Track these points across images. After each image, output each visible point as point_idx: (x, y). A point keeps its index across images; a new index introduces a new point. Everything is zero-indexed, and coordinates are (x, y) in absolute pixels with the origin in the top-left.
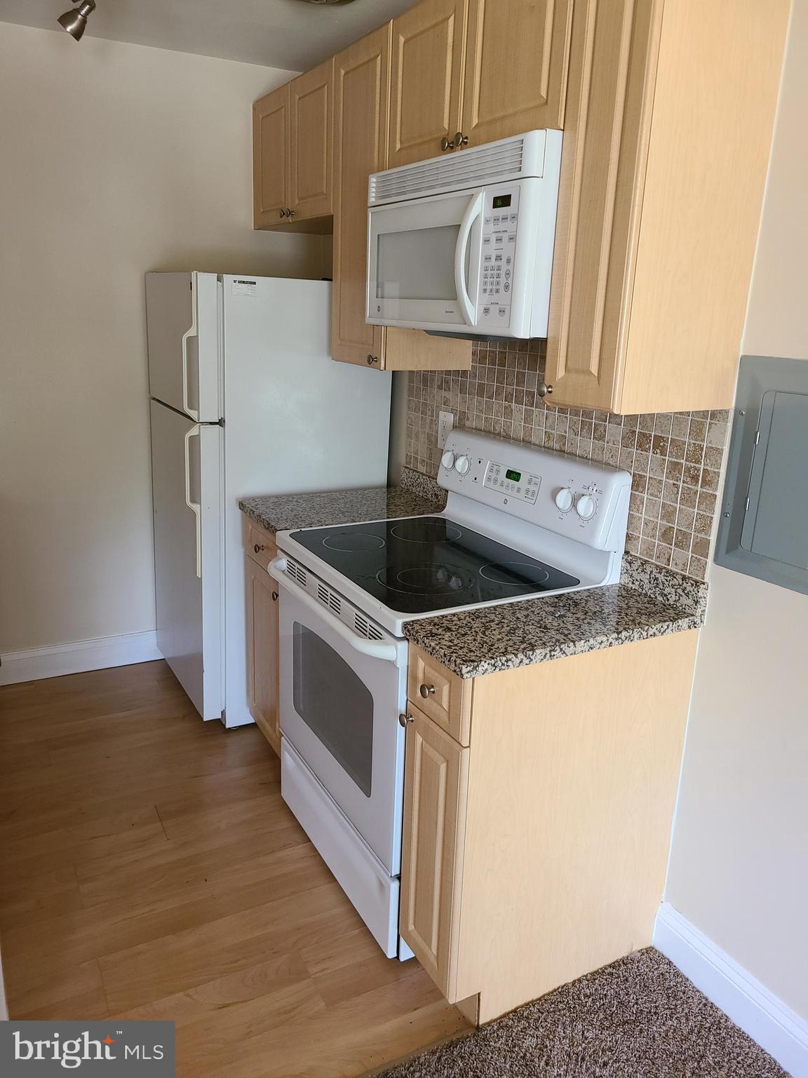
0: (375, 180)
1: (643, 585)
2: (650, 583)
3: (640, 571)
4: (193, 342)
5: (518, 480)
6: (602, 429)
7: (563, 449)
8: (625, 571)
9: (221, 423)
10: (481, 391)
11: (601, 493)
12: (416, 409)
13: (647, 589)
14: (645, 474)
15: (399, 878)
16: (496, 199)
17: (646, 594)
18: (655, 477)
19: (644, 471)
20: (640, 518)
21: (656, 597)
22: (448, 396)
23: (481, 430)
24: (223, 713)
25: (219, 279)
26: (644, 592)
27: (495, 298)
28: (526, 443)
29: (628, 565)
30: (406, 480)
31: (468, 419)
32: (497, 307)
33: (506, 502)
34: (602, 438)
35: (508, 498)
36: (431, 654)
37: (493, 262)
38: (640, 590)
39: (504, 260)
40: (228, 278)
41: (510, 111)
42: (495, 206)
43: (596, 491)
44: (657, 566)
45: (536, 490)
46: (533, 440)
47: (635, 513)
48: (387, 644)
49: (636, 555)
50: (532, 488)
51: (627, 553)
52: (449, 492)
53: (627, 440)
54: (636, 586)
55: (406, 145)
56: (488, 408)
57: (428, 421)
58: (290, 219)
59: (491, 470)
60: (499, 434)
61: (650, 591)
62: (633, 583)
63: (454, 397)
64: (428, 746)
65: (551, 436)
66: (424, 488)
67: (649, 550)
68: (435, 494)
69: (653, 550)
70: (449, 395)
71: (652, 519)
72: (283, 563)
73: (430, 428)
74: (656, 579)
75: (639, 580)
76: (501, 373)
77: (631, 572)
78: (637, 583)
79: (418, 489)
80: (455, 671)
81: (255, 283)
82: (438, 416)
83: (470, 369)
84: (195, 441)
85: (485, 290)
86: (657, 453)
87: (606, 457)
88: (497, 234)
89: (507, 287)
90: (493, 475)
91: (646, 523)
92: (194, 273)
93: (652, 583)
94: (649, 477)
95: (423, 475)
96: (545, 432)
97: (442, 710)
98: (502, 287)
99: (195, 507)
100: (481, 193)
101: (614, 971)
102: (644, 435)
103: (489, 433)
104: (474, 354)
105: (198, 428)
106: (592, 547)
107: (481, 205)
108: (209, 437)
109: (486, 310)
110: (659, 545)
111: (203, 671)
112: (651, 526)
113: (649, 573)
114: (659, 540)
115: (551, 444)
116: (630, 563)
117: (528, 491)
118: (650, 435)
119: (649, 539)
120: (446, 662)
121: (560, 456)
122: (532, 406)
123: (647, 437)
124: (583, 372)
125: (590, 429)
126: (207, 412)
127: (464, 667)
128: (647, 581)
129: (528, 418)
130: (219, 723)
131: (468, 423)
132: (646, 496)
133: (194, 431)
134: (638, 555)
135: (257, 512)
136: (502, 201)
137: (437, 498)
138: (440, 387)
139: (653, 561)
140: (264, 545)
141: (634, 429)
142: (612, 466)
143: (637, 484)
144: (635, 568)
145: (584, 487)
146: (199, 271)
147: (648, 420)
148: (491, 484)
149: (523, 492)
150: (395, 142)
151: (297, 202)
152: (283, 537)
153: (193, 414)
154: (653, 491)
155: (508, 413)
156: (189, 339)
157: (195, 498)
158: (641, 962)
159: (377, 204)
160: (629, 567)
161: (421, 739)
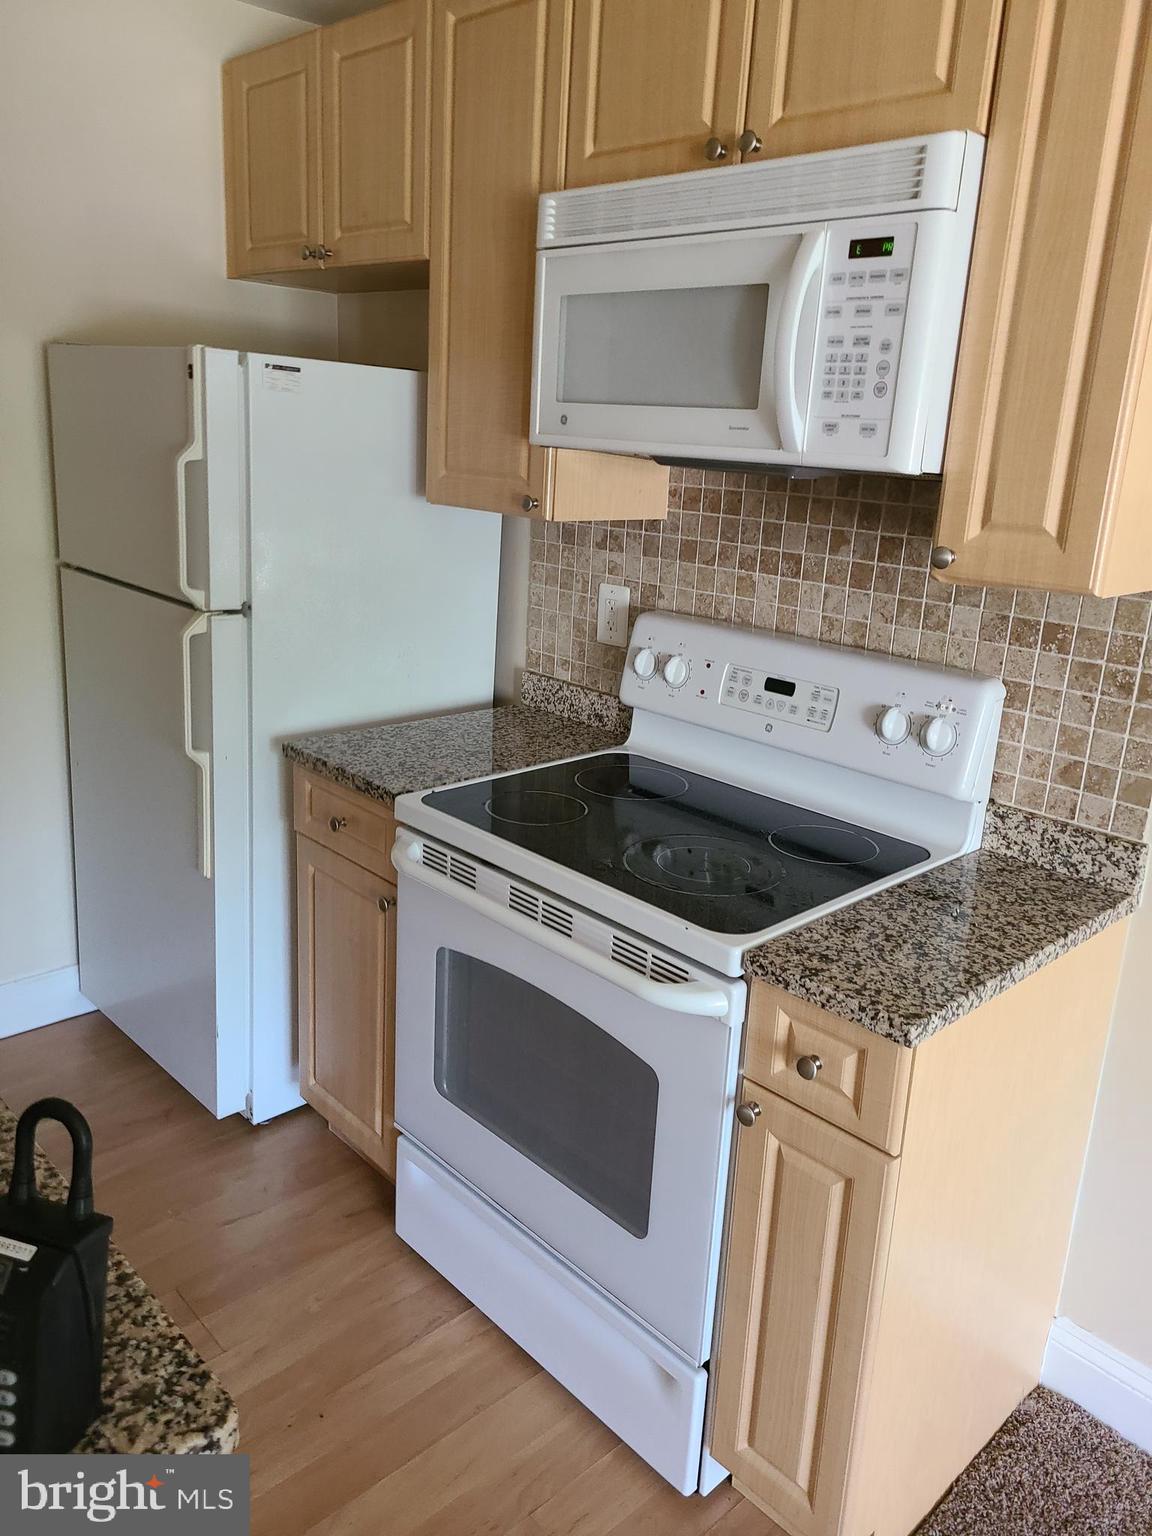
0: (553, 203)
1: (1028, 851)
2: (1042, 846)
3: (1022, 828)
4: (198, 470)
5: (791, 694)
6: (942, 613)
7: (861, 643)
8: (993, 829)
9: (246, 610)
10: (688, 552)
11: (963, 712)
12: (550, 579)
13: (1035, 857)
14: (1026, 682)
15: (706, 1366)
16: (854, 244)
17: (1035, 865)
18: (1046, 686)
19: (1025, 677)
20: (1015, 749)
21: (1054, 869)
22: (619, 561)
23: (691, 615)
24: (249, 1100)
25: (242, 361)
26: (1030, 860)
27: (852, 406)
28: (784, 633)
29: (998, 820)
30: (532, 693)
31: (661, 596)
32: (858, 423)
33: (769, 728)
34: (941, 626)
35: (771, 722)
36: (823, 1006)
37: (848, 348)
38: (1022, 858)
39: (875, 344)
40: (256, 359)
41: (860, 99)
42: (852, 255)
43: (954, 710)
44: (1055, 822)
45: (830, 708)
46: (800, 629)
47: (1006, 742)
48: (705, 989)
49: (1008, 804)
50: (820, 706)
51: (992, 801)
52: (635, 712)
53: (992, 629)
54: (1015, 851)
55: (606, 147)
56: (704, 580)
57: (575, 598)
58: (321, 264)
59: (733, 678)
60: (727, 620)
61: (1042, 859)
62: (1008, 847)
63: (633, 562)
64: (794, 1153)
65: (835, 623)
66: (572, 705)
67: (1034, 797)
68: (597, 715)
69: (1042, 797)
70: (619, 558)
71: (1039, 750)
72: (416, 849)
73: (581, 608)
74: (1055, 841)
75: (1020, 843)
76: (730, 525)
77: (1003, 832)
78: (1016, 848)
79: (561, 707)
80: (889, 1035)
81: (298, 370)
82: (598, 592)
83: (666, 518)
84: (202, 644)
85: (827, 395)
86: (1050, 650)
87: (951, 654)
88: (858, 302)
89: (880, 390)
90: (739, 687)
91: (1028, 756)
92: (197, 349)
93: (1046, 846)
94: (1035, 687)
95: (569, 684)
96: (824, 618)
97: (842, 1098)
98: (868, 389)
99: (202, 758)
100: (823, 234)
101: (1014, 1439)
102: (1025, 622)
103: (709, 617)
104: (673, 493)
105: (205, 620)
106: (951, 798)
107: (823, 254)
108: (226, 634)
109: (830, 428)
110: (1052, 790)
111: (214, 1035)
112: (1037, 761)
113: (1041, 831)
114: (1054, 781)
115: (835, 635)
116: (1002, 818)
117: (812, 711)
118: (1039, 623)
119: (1034, 780)
120: (867, 1021)
121: (853, 652)
122: (797, 575)
123: (1032, 626)
124: (1026, 529)
125: (916, 613)
126: (224, 591)
127: (913, 1029)
128: (1035, 844)
129: (788, 594)
130: (240, 1120)
131: (661, 603)
132: (1027, 715)
133: (198, 626)
134: (1012, 804)
135: (331, 762)
136: (869, 248)
137: (600, 721)
138: (601, 545)
139: (1043, 813)
140: (347, 817)
141: (1006, 613)
142: (963, 669)
143: (1015, 696)
144: (1013, 825)
145: (928, 704)
146: (209, 345)
147: (1034, 599)
148: (735, 700)
149: (802, 714)
150: (582, 140)
151: (338, 234)
152: (410, 806)
153: (196, 597)
154: (1042, 707)
155: (747, 586)
156: (189, 465)
157: (203, 741)
158: (1042, 1415)
159: (556, 245)
160: (1000, 824)
161: (777, 1142)
